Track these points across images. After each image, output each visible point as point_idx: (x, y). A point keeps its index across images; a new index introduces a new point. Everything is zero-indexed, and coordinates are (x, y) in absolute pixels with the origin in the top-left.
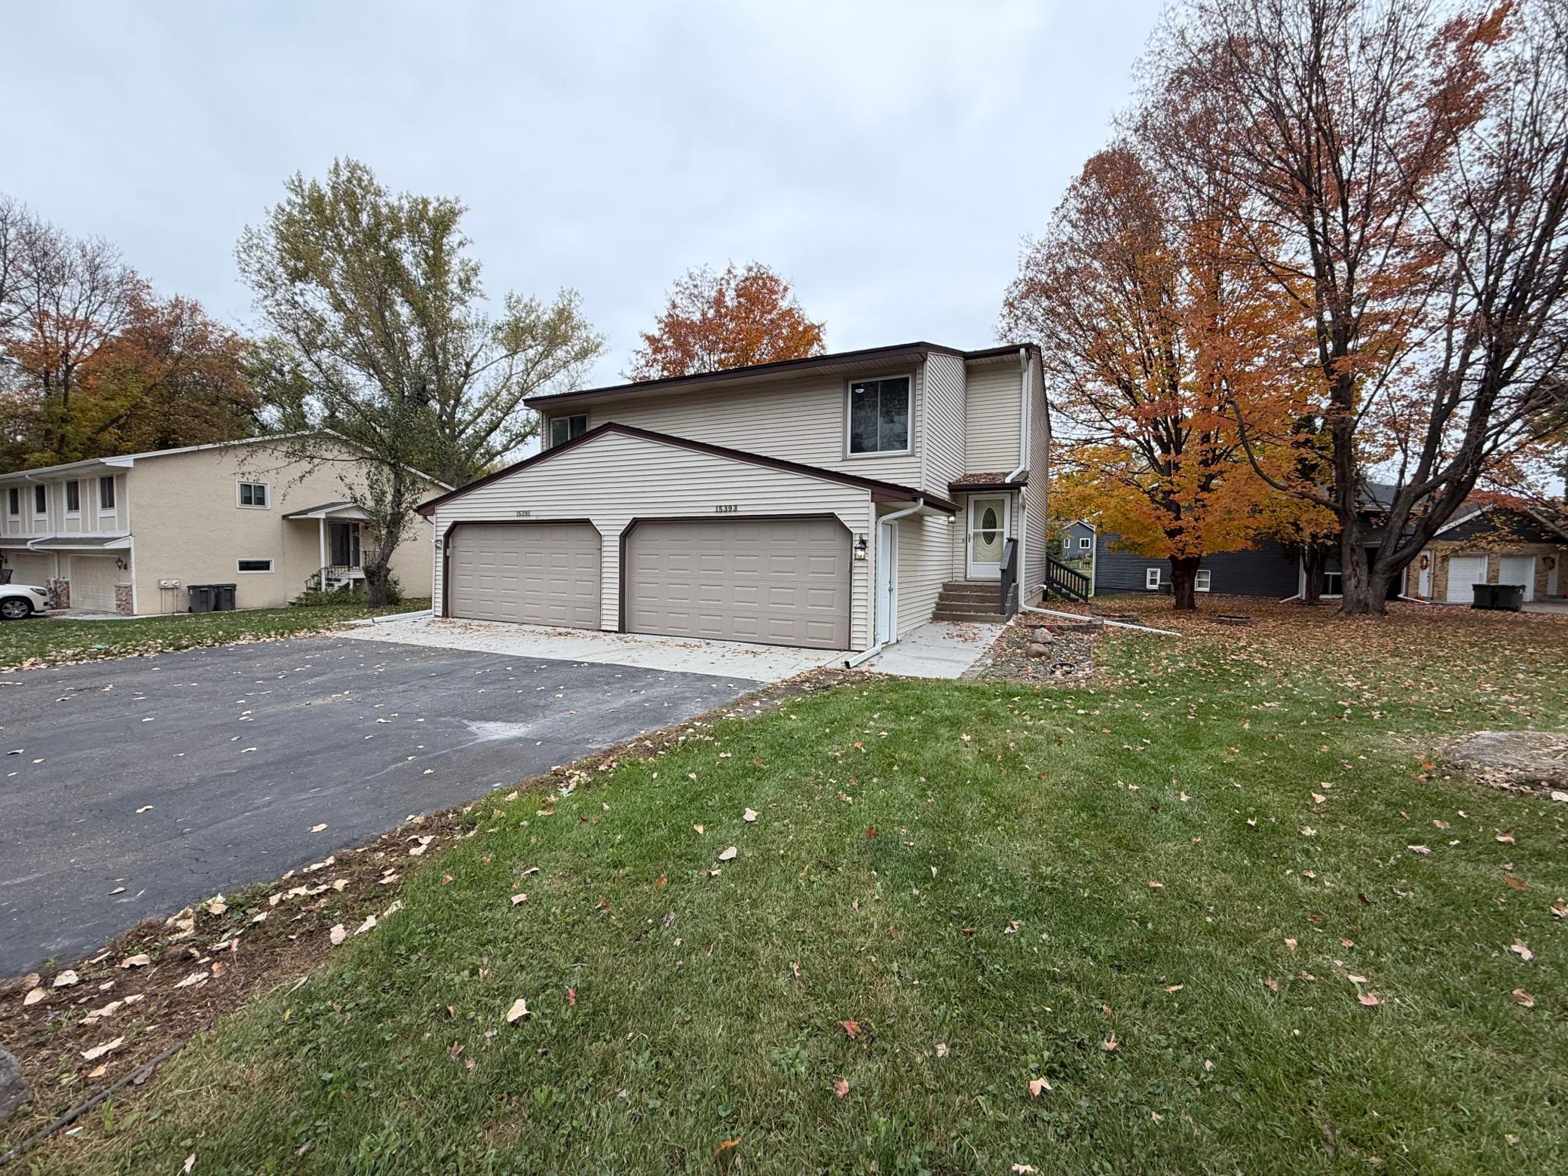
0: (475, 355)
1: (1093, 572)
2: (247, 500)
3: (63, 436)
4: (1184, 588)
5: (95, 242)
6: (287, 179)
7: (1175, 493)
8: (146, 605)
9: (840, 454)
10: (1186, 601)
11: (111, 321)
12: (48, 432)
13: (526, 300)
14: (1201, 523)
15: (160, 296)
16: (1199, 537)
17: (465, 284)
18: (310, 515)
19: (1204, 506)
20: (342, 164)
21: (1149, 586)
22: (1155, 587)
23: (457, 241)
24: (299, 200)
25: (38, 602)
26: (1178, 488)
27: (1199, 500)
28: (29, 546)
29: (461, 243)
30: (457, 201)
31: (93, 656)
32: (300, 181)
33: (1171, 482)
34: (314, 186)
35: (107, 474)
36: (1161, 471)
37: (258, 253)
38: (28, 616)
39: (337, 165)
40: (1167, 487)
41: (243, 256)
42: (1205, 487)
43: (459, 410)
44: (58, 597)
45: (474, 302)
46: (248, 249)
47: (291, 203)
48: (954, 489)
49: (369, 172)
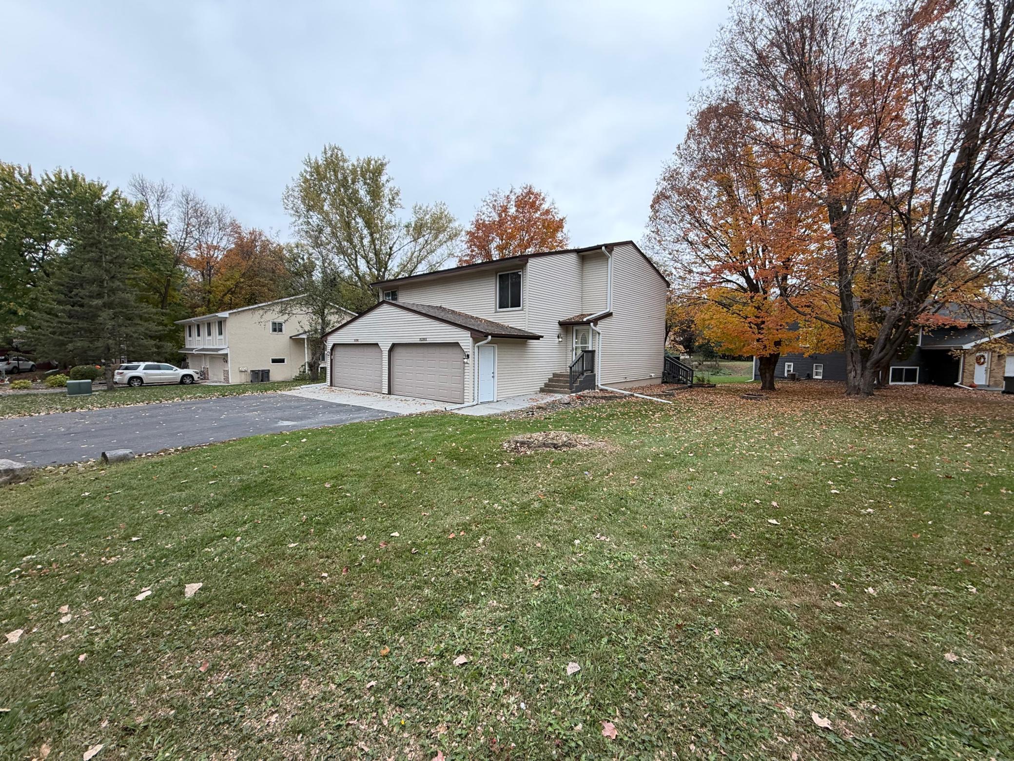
0: (395, 243)
2: (274, 330)
3: (209, 300)
4: (766, 376)
5: (220, 206)
6: (304, 159)
8: (235, 379)
10: (767, 385)
11: (227, 243)
12: (204, 298)
13: (424, 208)
15: (246, 229)
17: (391, 202)
18: (301, 337)
20: (327, 148)
23: (385, 180)
24: (309, 169)
25: (196, 377)
28: (194, 352)
29: (387, 181)
30: (384, 158)
31: (196, 398)
32: (310, 159)
34: (317, 162)
35: (220, 320)
37: (292, 199)
38: (192, 383)
39: (325, 149)
41: (285, 201)
43: (386, 273)
44: (204, 375)
45: (397, 211)
46: (287, 198)
47: (306, 171)
48: (561, 324)
49: (340, 150)
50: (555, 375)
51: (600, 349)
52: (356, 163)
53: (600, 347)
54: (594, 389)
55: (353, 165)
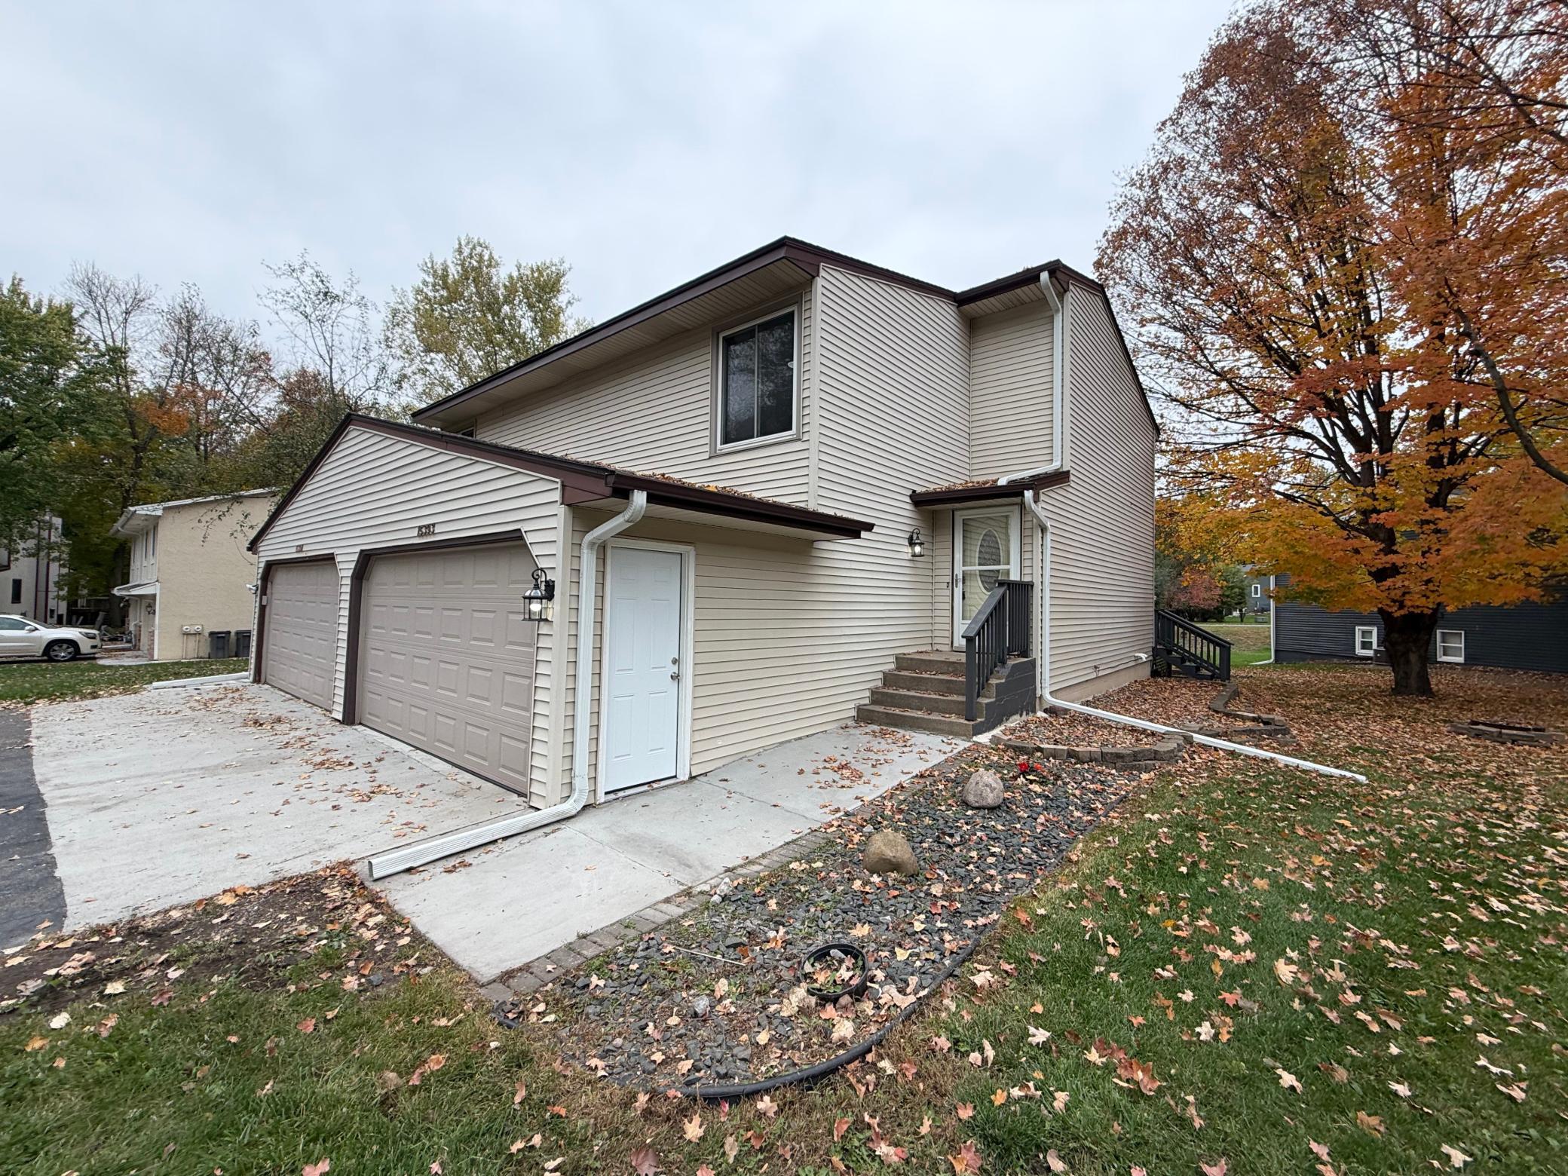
1: (1272, 625)
4: (1408, 662)
6: (421, 262)
7: (1379, 512)
8: (168, 650)
9: (707, 448)
10: (1413, 682)
14: (1433, 559)
16: (1429, 581)
19: (1437, 531)
20: (464, 243)
21: (1360, 652)
22: (1370, 653)
23: (566, 301)
24: (430, 280)
25: (82, 645)
26: (1387, 505)
27: (1428, 522)
32: (432, 262)
33: (1373, 496)
34: (444, 268)
36: (1356, 480)
38: (73, 659)
39: (460, 244)
40: (1367, 503)
42: (1437, 501)
47: (425, 283)
48: (920, 501)
49: (486, 247)
50: (902, 661)
51: (1047, 580)
52: (515, 274)
53: (1047, 573)
54: (1034, 711)
55: (511, 277)
